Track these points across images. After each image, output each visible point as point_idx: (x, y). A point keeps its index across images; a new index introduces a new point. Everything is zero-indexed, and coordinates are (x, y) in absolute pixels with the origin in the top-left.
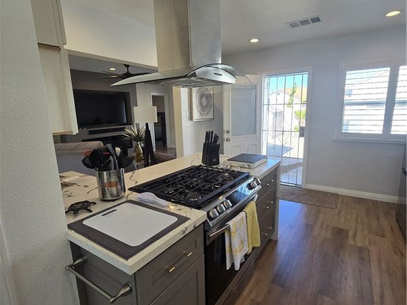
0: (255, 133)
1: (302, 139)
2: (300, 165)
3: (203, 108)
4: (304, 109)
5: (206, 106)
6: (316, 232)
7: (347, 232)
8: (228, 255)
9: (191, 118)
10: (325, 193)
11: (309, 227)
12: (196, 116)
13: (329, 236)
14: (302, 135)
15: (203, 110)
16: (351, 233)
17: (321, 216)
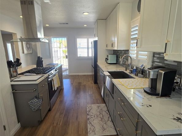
0: (51, 58)
1: (67, 59)
2: (67, 70)
3: (28, 49)
4: (66, 49)
5: (29, 48)
6: (74, 84)
7: (81, 82)
8: (53, 87)
9: (23, 52)
10: (75, 75)
11: (72, 84)
12: (25, 52)
13: (77, 84)
14: (67, 58)
15: (28, 50)
16: (82, 83)
17: (75, 81)
